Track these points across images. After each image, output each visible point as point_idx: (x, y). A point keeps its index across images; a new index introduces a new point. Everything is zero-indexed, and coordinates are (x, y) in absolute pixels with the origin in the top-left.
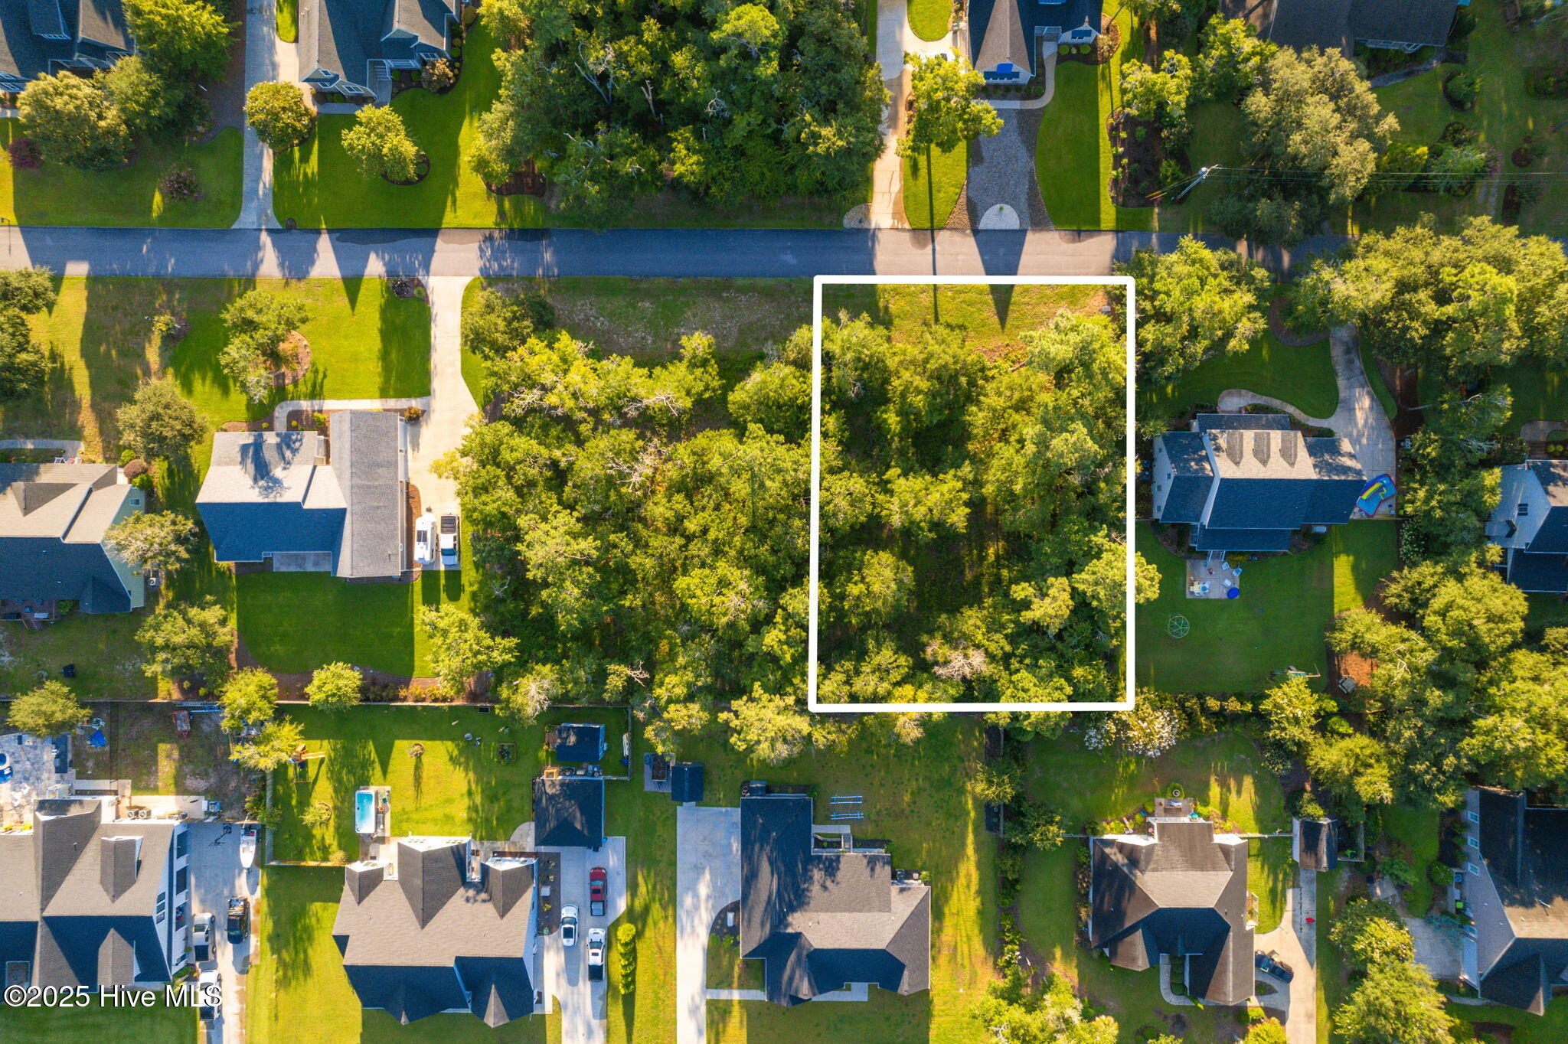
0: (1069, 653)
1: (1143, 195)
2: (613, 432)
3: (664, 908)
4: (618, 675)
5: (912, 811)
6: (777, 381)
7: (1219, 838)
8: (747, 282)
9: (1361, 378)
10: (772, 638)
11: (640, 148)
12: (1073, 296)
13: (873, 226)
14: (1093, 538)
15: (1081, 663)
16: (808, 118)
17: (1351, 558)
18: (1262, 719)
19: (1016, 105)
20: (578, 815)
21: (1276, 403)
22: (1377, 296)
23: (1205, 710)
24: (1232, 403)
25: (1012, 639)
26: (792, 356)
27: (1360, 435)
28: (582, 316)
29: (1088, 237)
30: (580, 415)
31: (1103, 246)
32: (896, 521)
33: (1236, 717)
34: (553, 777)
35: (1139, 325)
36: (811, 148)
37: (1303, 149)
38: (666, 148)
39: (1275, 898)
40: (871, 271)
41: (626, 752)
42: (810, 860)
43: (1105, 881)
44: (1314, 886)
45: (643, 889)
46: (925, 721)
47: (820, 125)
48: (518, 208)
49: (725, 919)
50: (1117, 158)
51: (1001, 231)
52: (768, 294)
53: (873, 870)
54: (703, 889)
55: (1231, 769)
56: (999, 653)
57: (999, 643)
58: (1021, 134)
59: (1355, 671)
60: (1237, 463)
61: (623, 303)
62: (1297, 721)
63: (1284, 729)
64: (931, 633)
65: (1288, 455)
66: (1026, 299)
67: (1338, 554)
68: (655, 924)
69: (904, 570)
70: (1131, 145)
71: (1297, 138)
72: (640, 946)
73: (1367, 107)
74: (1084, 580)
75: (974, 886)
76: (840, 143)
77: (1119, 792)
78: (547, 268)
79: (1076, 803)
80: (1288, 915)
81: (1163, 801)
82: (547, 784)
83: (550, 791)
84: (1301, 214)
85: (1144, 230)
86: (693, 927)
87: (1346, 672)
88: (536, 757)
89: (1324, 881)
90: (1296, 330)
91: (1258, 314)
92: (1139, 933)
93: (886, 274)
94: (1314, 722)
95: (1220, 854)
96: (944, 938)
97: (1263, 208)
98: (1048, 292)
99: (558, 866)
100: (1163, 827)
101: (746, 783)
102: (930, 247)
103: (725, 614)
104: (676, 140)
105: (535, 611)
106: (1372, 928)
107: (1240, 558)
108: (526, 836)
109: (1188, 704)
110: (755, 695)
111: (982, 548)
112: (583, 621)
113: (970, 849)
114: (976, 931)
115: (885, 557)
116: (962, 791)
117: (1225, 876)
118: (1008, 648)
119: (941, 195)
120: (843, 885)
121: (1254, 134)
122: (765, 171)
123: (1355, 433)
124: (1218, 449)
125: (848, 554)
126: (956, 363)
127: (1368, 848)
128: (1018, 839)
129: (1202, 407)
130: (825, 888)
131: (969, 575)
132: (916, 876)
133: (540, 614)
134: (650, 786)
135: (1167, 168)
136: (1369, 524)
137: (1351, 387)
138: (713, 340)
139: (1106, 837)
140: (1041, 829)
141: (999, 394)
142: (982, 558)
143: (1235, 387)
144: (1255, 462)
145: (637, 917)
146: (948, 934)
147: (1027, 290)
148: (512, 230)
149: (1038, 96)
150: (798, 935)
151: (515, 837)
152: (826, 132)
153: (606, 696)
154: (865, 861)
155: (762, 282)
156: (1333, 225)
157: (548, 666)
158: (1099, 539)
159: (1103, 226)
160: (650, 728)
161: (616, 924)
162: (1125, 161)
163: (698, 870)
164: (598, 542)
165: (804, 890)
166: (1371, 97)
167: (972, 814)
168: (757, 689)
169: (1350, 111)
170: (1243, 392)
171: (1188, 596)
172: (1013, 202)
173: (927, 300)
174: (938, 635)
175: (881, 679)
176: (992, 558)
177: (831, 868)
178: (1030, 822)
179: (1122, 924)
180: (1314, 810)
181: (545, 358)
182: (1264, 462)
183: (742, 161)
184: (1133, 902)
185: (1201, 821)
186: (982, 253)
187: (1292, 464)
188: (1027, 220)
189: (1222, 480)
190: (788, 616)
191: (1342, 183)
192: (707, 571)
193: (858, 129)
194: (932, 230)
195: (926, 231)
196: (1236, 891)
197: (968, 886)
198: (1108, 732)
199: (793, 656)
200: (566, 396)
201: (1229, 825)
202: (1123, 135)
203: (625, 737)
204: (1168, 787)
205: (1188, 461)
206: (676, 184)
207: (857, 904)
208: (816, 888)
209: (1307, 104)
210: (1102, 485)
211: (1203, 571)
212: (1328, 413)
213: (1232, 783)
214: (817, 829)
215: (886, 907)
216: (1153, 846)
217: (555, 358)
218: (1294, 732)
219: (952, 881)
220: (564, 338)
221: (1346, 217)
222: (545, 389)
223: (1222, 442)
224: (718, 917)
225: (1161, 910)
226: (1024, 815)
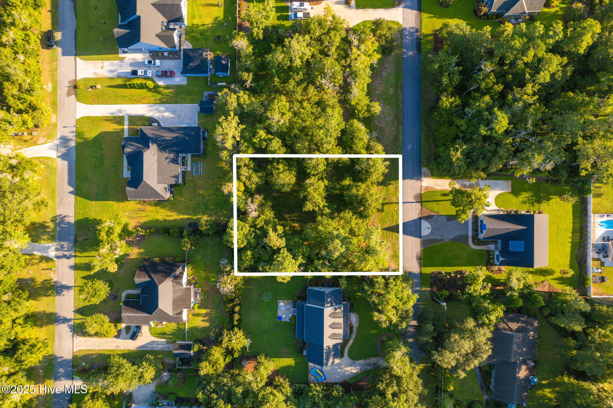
0: (256, 250)
1: (435, 284)
2: (342, 72)
3: (160, 99)
4: (248, 77)
5: (196, 194)
6: (362, 137)
7: (185, 311)
8: (401, 130)
9: (364, 369)
10: (262, 133)
11: (452, 85)
12: (395, 256)
13: (422, 179)
14: (301, 257)
15: (252, 255)
16: (464, 147)
17: (293, 365)
18: (231, 328)
19: (470, 234)
20: (195, 64)
21: (354, 336)
22: (395, 368)
23: (234, 306)
24: (354, 319)
25: (261, 228)
26: (371, 144)
27: (341, 369)
28: (387, 66)
29: (418, 262)
30: (348, 60)
31: (415, 268)
32: (308, 181)
33: (232, 319)
34: (210, 56)
35: (384, 277)
36: (452, 149)
37: (452, 340)
38: (453, 95)
39: (162, 335)
40: (404, 178)
41: (219, 84)
42: (177, 153)
43: (169, 267)
44: (167, 349)
45: (167, 91)
46: (230, 195)
47: (462, 152)
48: (429, 42)
49: (155, 122)
50: (449, 274)
51: (421, 228)
52: (396, 138)
53: (174, 177)
54: (166, 114)
55: (212, 317)
56: (257, 223)
57: (260, 223)
58: (459, 236)
59: (249, 366)
60: (330, 316)
61: (392, 82)
62: (230, 341)
63: (227, 336)
64: (264, 199)
65: (333, 336)
66: (394, 238)
67: (295, 360)
68: (153, 96)
69: (289, 188)
70: (454, 279)
71: (457, 337)
72: (145, 91)
73: (468, 365)
74: (285, 252)
75: (167, 218)
76: (454, 159)
77: (203, 274)
78: (406, 53)
79: (199, 257)
80: (156, 339)
81: (200, 291)
82: (207, 53)
83: (204, 54)
84: (427, 342)
85: (421, 285)
86: (152, 110)
87: (249, 363)
88: (217, 50)
89: (169, 353)
90: (383, 342)
91: (388, 324)
92: (149, 279)
93: (403, 184)
94: (230, 348)
95: (179, 311)
96: (147, 207)
97: (430, 327)
98: (397, 247)
99: (175, 59)
100: (189, 289)
101: (207, 130)
102: (414, 201)
103: (271, 114)
104: (455, 98)
105: (273, 46)
106: (151, 369)
107: (293, 321)
108: (187, 45)
109: (237, 299)
110: (240, 125)
111: (297, 221)
112: (269, 63)
113: (182, 217)
114: (150, 219)
115: (293, 180)
116: (204, 213)
117: (170, 312)
118: (258, 226)
119: (435, 205)
120: (168, 165)
121: (459, 323)
122: (444, 134)
123: (342, 367)
124: (336, 309)
125: (295, 165)
126: (369, 205)
127: (182, 370)
128: (185, 233)
129: (352, 306)
130: (167, 158)
131: (287, 216)
132: (171, 195)
133: (272, 48)
134: (206, 93)
135: (446, 293)
136: (306, 371)
137: (360, 365)
138: (378, 114)
139: (186, 268)
140: (189, 241)
141: (356, 224)
142: (293, 221)
143: (360, 320)
144: (330, 323)
145: (156, 89)
146: (149, 208)
147: (398, 238)
148: (420, 40)
149: (474, 243)
150: (148, 147)
151: (187, 42)
152: (459, 154)
153: (240, 73)
154: (177, 174)
155: (400, 136)
156: (423, 358)
157: (252, 51)
158: (301, 260)
159: (423, 268)
160: (227, 90)
161: (153, 81)
162: (448, 277)
163: (174, 112)
164: (299, 67)
165: (166, 150)
166: (472, 366)
167: (195, 217)
168: (242, 127)
169: (467, 358)
170: (358, 323)
171: (279, 301)
172: (432, 233)
173: (394, 200)
174: (264, 201)
175: (246, 178)
176: (293, 225)
177: (174, 161)
178: (192, 237)
179: (152, 273)
180: (196, 348)
181: (370, 47)
182: (330, 326)
183: (447, 124)
184: (161, 277)
185: (192, 306)
186: (412, 221)
187: (329, 337)
188: (425, 239)
189: (323, 309)
190: (270, 140)
191: (439, 355)
192: (288, 108)
193: (460, 167)
194: (421, 202)
195: (421, 199)
196: (165, 317)
197: (167, 216)
198: (226, 268)
199: (255, 143)
200: (356, 56)
201: (190, 316)
202: (459, 276)
203: (225, 84)
204: (205, 293)
205: (331, 298)
206: (439, 99)
207: (160, 171)
208: (166, 155)
209: (470, 341)
210: (321, 261)
211: (289, 307)
212: (350, 356)
213: (206, 318)
214: (189, 156)
215: (159, 182)
216: (182, 285)
217: (370, 52)
218: (226, 339)
219: (169, 210)
220: (379, 56)
221: (427, 363)
222: (358, 48)
223: (338, 311)
224: (156, 120)
225: (158, 287)
226: (194, 236)
